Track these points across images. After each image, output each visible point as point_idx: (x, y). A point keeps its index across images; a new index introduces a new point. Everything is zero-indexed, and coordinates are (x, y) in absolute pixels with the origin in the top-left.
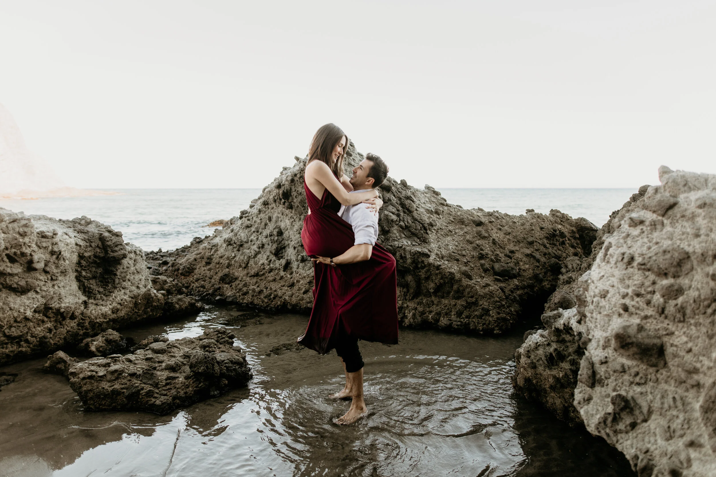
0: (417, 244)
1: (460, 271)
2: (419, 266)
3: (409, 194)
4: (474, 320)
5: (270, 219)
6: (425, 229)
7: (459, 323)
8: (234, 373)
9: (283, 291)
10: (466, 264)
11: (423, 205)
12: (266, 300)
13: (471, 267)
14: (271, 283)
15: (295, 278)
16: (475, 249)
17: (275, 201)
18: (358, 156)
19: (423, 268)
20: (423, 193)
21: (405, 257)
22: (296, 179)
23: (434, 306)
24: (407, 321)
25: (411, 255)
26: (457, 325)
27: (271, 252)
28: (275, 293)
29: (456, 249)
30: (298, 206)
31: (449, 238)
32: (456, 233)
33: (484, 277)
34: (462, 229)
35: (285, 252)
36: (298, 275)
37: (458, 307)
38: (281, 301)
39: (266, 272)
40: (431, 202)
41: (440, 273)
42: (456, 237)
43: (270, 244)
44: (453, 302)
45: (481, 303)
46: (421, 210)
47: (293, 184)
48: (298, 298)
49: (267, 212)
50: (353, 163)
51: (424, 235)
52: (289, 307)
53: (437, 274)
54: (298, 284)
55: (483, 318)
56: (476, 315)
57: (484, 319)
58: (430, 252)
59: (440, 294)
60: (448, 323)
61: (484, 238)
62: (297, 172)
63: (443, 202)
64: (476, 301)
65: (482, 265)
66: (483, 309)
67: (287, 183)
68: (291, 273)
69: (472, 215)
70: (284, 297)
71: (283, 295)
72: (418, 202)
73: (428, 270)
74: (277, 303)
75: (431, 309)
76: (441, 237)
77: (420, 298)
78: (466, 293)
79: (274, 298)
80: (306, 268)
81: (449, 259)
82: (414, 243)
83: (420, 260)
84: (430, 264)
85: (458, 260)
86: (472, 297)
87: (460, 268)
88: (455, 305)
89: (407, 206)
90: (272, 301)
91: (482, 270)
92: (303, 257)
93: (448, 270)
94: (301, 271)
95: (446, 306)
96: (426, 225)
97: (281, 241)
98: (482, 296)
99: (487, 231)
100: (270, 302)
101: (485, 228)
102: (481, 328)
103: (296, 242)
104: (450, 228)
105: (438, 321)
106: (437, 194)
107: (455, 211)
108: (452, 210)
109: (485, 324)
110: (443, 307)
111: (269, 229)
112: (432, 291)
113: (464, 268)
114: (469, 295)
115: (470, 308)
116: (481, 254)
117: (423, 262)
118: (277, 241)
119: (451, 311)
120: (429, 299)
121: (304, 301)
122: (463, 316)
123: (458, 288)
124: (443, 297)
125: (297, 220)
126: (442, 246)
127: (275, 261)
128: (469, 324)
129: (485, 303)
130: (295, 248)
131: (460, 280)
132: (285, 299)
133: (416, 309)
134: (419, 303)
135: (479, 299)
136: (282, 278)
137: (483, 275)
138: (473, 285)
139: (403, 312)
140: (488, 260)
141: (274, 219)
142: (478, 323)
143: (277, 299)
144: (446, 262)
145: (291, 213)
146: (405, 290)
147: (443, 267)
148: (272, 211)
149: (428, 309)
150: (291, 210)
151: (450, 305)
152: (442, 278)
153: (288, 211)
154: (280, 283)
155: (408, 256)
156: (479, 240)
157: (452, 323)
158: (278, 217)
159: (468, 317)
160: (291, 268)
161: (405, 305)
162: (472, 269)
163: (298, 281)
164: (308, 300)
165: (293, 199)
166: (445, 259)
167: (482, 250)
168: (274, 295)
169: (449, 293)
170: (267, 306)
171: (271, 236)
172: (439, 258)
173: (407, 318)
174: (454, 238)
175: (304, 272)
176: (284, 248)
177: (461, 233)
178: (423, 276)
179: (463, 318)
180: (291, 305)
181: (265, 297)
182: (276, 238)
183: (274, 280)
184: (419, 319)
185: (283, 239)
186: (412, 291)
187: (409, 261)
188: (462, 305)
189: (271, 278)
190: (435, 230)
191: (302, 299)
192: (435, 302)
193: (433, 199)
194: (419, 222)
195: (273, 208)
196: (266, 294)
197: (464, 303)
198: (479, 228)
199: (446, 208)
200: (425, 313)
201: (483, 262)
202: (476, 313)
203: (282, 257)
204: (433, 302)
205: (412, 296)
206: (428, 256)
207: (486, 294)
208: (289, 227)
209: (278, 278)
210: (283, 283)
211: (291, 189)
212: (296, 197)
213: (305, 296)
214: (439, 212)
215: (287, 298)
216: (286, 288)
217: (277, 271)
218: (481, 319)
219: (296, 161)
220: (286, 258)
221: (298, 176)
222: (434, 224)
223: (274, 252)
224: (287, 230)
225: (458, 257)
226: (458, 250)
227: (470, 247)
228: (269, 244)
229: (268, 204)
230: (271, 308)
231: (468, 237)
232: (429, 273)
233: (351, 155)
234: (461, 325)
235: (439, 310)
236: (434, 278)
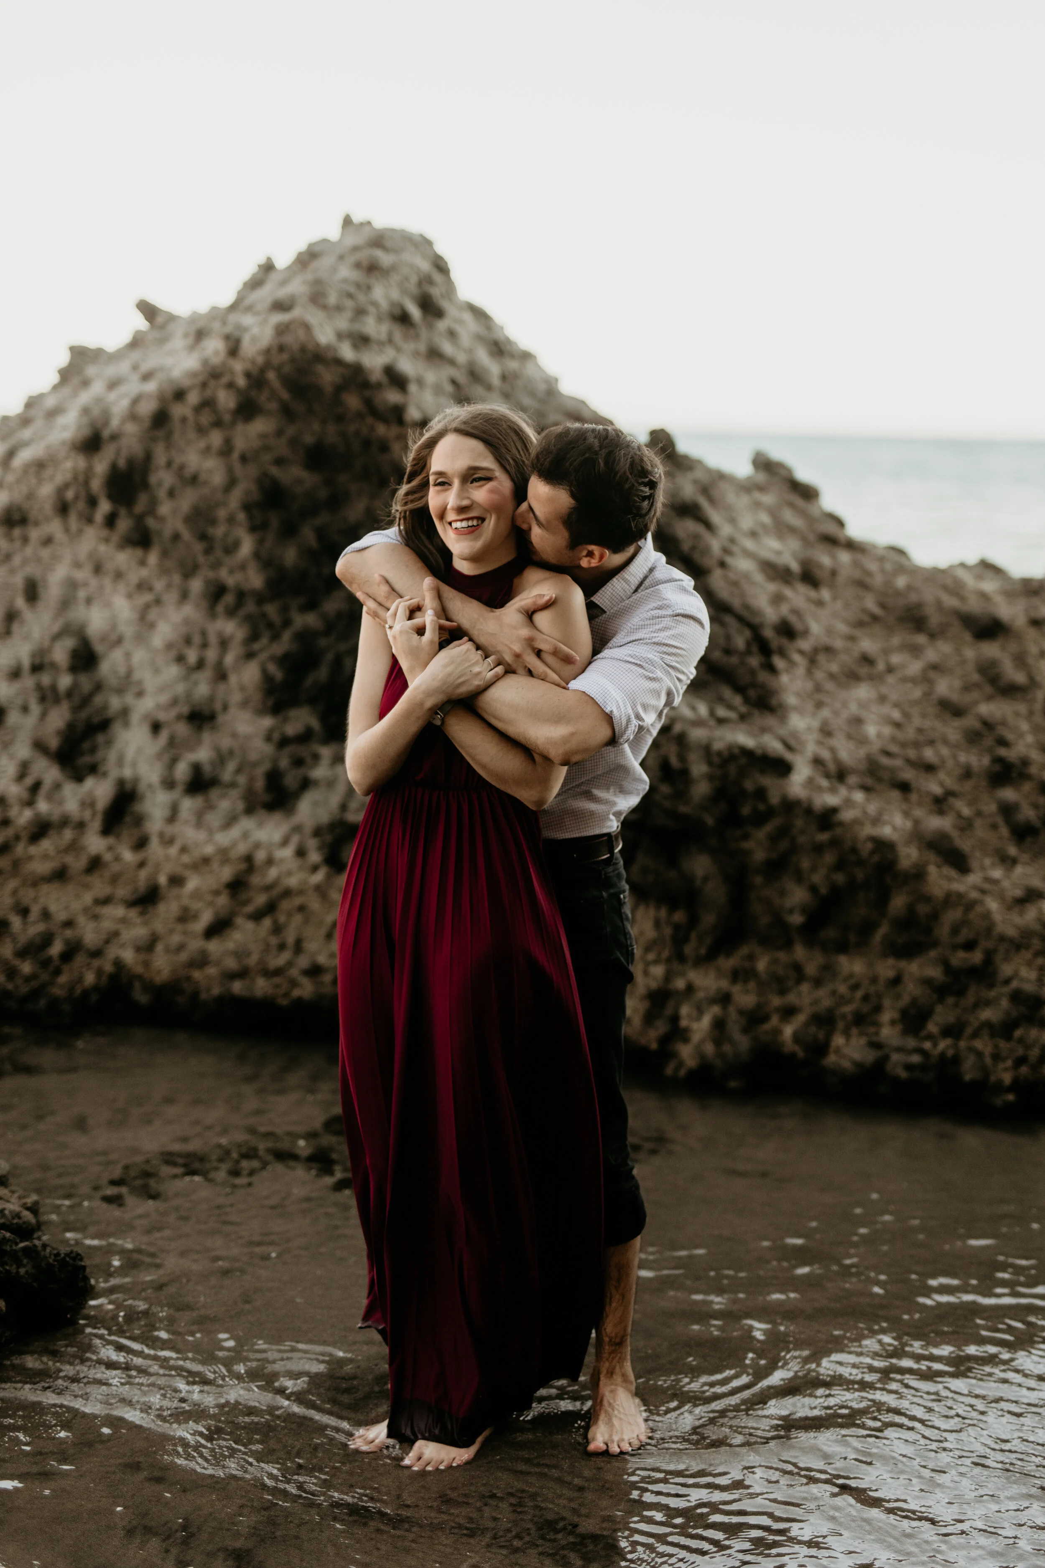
0: (732, 715)
1: (917, 836)
2: (746, 811)
3: (688, 491)
4: (978, 1044)
5: (32, 592)
6: (764, 649)
7: (916, 1059)
8: (29, 1268)
9: (107, 925)
10: (940, 804)
11: (749, 544)
12: (26, 968)
13: (959, 816)
14: (45, 888)
15: (157, 866)
16: (973, 738)
17: (63, 509)
18: (467, 317)
19: (760, 819)
20: (747, 487)
21: (684, 773)
22: (178, 411)
23: (805, 987)
24: (687, 1053)
25: (710, 763)
26: (909, 1067)
27: (39, 746)
28: (69, 933)
29: (893, 739)
30: (176, 537)
31: (863, 692)
32: (890, 670)
33: (1014, 862)
34: (915, 650)
35: (109, 743)
36: (173, 851)
37: (911, 990)
38: (99, 972)
39: (17, 838)
40: (782, 529)
41: (835, 843)
42: (892, 687)
43: (35, 709)
44: (886, 969)
45: (1006, 970)
46: (742, 565)
47: (160, 433)
48: (184, 957)
49: (17, 560)
50: (447, 348)
51: (763, 676)
52: (140, 997)
53: (818, 849)
54: (175, 891)
55: (1018, 1033)
56: (988, 1025)
57: (1021, 1041)
58: (789, 747)
59: (830, 933)
60: (868, 1056)
61: (1009, 691)
62: (187, 383)
63: (830, 528)
64: (989, 960)
65: (1007, 810)
66: (1017, 997)
67: (131, 428)
68: (141, 843)
69: (955, 588)
70: (113, 952)
71: (107, 942)
72: (725, 530)
73: (784, 832)
74: (81, 979)
75: (791, 998)
76: (829, 686)
77: (745, 950)
78: (943, 931)
79: (67, 956)
80: (214, 819)
81: (869, 781)
82: (722, 712)
83: (749, 785)
84: (790, 806)
85: (905, 788)
86: (969, 946)
87: (917, 822)
88: (897, 981)
89: (686, 547)
90: (57, 972)
91: (1004, 831)
92: (197, 769)
93: (868, 830)
94: (188, 833)
95: (855, 987)
96: (768, 633)
97: (92, 694)
98: (1011, 941)
99: (1020, 660)
100: (45, 977)
101: (1013, 647)
102: (1007, 1078)
103: (164, 698)
104: (868, 645)
105: (820, 1049)
106: (807, 493)
107: (883, 571)
108: (873, 566)
109: (1021, 1061)
110: (842, 989)
111: (27, 637)
112: (797, 919)
113: (936, 823)
114: (961, 938)
115: (960, 993)
116: (999, 760)
117: (761, 793)
118: (69, 694)
119: (878, 1009)
120: (782, 956)
121: (212, 971)
122: (932, 1027)
123: (911, 909)
124: (843, 947)
125: (171, 597)
126: (839, 723)
127: (57, 787)
128: (956, 1060)
129: (1024, 972)
130: (156, 728)
131: (918, 875)
132: (118, 963)
133: (724, 999)
134: (739, 975)
135: (998, 957)
136: (95, 864)
137: (1012, 851)
138: (974, 895)
139: (669, 1011)
140: (1027, 787)
141: (53, 589)
142: (997, 1057)
143: (80, 959)
144: (859, 796)
145: (143, 563)
146: (679, 916)
147: (847, 815)
148: (45, 553)
149: (776, 1001)
150: (139, 552)
151: (874, 980)
152: (840, 866)
153: (123, 558)
154: (87, 886)
155: (698, 768)
156: (990, 698)
157: (886, 1058)
158: (72, 585)
159: (953, 1031)
160: (139, 820)
161: (680, 984)
162: (965, 826)
163: (176, 881)
164: (231, 964)
165: (154, 503)
166: (852, 780)
167: (1003, 742)
168: (67, 942)
169: (867, 929)
170: (35, 994)
171: (36, 668)
172: (827, 776)
173: (686, 1040)
174: (884, 690)
175: (201, 836)
176: (104, 725)
177: (915, 667)
178: (760, 856)
179: (930, 1037)
180: (149, 986)
181: (22, 953)
182: (65, 681)
183: (60, 875)
184: (743, 1042)
185: (98, 687)
186: (709, 919)
187: (701, 789)
188: (928, 982)
189: (42, 868)
190: (801, 652)
191: (201, 961)
192: (811, 969)
193: (789, 516)
194: (740, 619)
195: (48, 541)
196: (23, 939)
197: (935, 972)
198: (991, 650)
199: (844, 557)
200: (766, 1018)
201: (1008, 794)
202: (987, 1014)
203: (93, 769)
204: (797, 968)
205: (709, 941)
206: (783, 768)
207: (1026, 934)
208: (128, 630)
209: (77, 864)
210: (99, 887)
211: (148, 457)
212: (171, 494)
213: (214, 947)
214: (818, 573)
215: (128, 956)
216: (119, 911)
217: (68, 834)
218: (1008, 1037)
219: (140, 323)
220: (114, 774)
221: (193, 398)
222: (797, 625)
223: (54, 743)
224: (119, 641)
225: (908, 775)
226: (903, 745)
227: (952, 730)
228: (25, 709)
229: (23, 521)
230: (54, 1003)
231: (944, 687)
232: (784, 845)
233: (439, 313)
234: (923, 1067)
235: (827, 1003)
236: (805, 864)
